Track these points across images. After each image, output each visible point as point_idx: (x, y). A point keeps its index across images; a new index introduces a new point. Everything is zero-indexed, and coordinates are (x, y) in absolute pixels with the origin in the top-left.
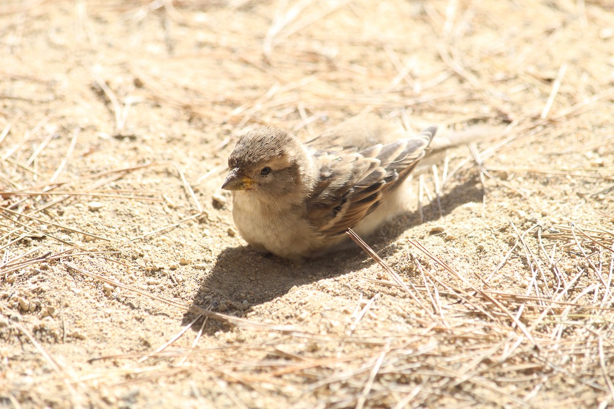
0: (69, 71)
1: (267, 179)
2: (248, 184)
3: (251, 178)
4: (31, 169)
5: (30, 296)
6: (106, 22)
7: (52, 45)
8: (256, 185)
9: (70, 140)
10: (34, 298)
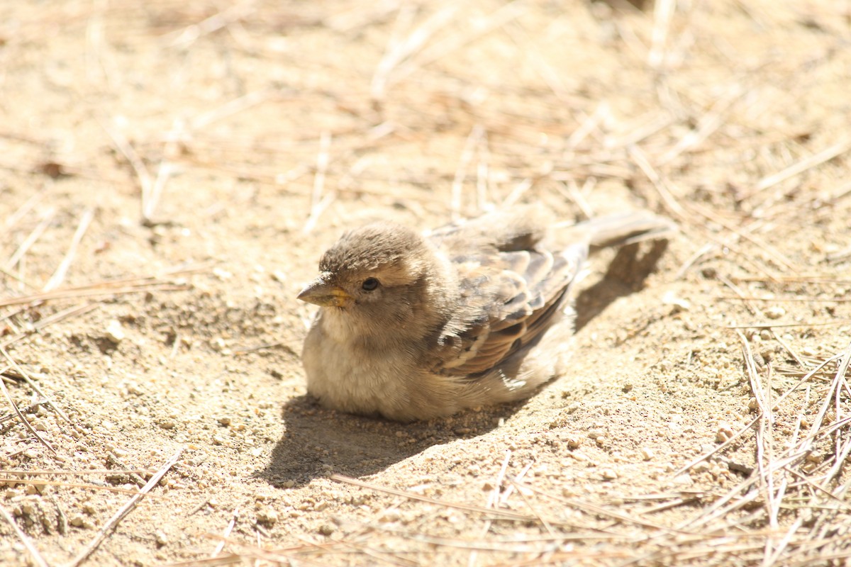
0: (77, 124)
1: (370, 296)
2: (341, 300)
3: (346, 291)
4: (15, 274)
5: (8, 464)
6: (133, 52)
7: (52, 87)
8: (352, 303)
9: (75, 228)
10: (15, 466)
